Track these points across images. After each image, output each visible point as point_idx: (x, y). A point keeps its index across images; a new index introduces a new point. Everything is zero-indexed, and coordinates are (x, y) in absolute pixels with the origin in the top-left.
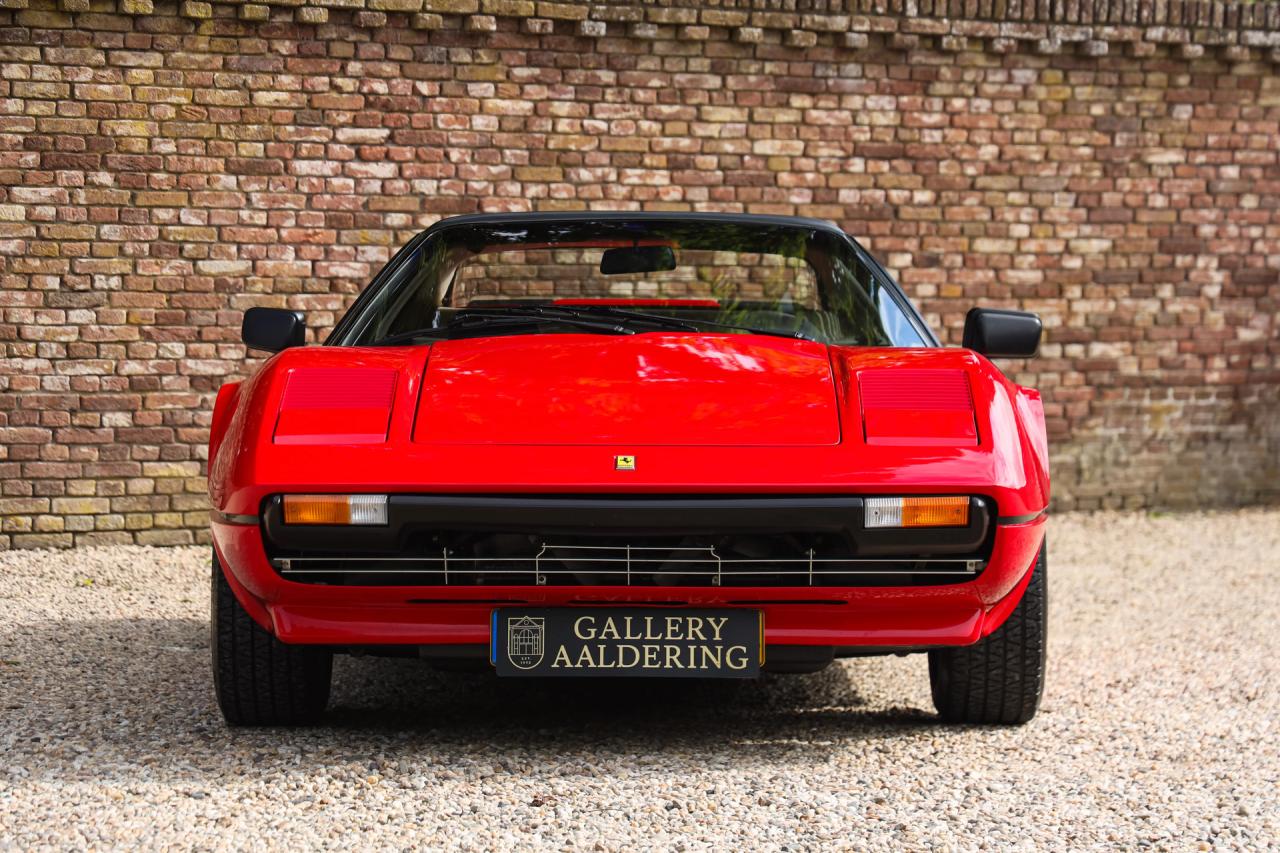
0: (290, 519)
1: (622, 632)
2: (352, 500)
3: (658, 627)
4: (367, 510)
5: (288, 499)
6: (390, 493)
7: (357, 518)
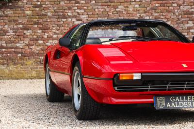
0: (121, 79)
1: (180, 100)
2: (134, 74)
3: (187, 99)
4: (137, 77)
5: (121, 75)
6: (142, 73)
7: (135, 78)
